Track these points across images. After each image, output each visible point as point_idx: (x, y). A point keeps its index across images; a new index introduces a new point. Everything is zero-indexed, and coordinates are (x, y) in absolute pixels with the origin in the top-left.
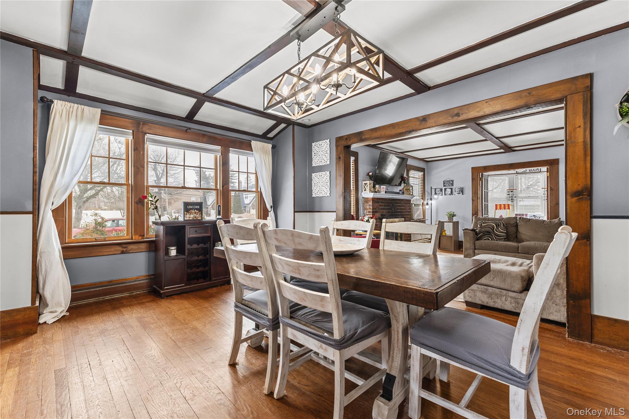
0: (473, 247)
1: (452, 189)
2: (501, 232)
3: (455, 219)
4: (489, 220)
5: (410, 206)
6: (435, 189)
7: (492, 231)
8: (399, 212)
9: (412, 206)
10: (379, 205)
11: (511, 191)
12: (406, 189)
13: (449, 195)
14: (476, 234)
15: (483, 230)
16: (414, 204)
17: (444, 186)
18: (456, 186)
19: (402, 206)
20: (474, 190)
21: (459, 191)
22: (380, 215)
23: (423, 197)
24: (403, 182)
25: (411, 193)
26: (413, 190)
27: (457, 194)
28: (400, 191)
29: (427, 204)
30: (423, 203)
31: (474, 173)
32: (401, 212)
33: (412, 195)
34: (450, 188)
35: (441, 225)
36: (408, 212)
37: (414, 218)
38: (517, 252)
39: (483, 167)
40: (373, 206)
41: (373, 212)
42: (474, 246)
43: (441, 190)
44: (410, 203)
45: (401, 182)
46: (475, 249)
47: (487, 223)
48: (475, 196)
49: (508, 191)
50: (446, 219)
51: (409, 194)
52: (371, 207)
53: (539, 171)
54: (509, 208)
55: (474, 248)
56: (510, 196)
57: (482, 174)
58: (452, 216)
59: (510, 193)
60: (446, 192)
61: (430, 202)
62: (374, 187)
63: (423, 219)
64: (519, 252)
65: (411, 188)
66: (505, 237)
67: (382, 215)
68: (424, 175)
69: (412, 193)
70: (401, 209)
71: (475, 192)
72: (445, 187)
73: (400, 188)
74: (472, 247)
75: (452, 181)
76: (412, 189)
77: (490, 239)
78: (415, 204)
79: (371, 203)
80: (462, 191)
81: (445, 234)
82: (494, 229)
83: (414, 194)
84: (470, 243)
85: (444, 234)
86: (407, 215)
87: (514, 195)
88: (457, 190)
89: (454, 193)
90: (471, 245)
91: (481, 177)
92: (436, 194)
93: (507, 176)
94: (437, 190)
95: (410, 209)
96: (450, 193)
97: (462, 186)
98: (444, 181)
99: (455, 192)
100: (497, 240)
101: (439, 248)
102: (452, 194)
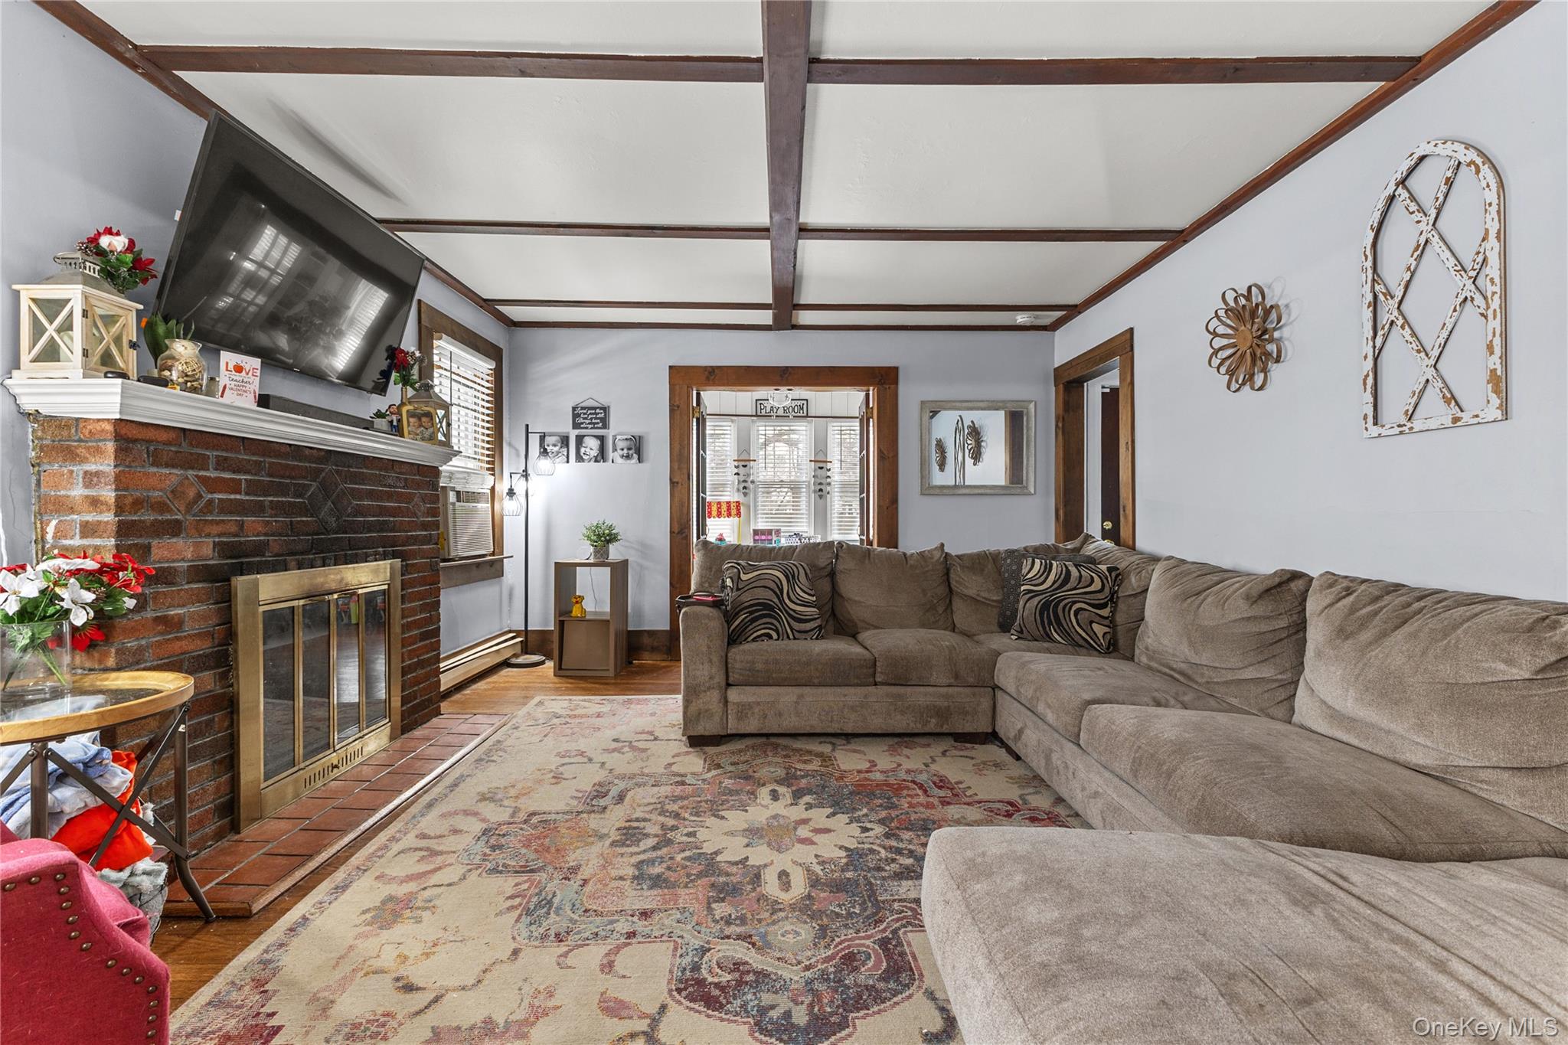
0: (720, 678)
1: (602, 439)
2: (801, 600)
3: (615, 553)
4: (753, 554)
5: (435, 499)
6: (543, 438)
7: (776, 600)
8: (369, 527)
9: (446, 497)
10: (203, 480)
11: (744, 463)
12: (410, 414)
13: (592, 463)
14: (729, 617)
15: (746, 597)
16: (453, 489)
17: (576, 426)
18: (619, 427)
19: (390, 496)
20: (677, 447)
21: (629, 449)
22: (207, 550)
23: (493, 463)
24: (394, 375)
25: (441, 437)
26: (449, 425)
27: (619, 460)
28: (379, 415)
29: (511, 493)
30: (493, 489)
31: (677, 387)
32: (382, 527)
33: (447, 444)
34: (597, 437)
35: (564, 574)
36: (425, 526)
37: (453, 554)
38: (871, 680)
39: (705, 368)
40: (120, 483)
41: (123, 530)
42: (723, 672)
43: (565, 441)
44: (434, 485)
45: (386, 375)
46: (728, 685)
47: (758, 568)
48: (679, 468)
49: (736, 464)
50: (585, 551)
51: (432, 438)
52: (109, 494)
53: (805, 414)
54: (739, 514)
55: (723, 683)
56: (742, 478)
57: (698, 395)
58: (604, 539)
59: (742, 471)
60: (583, 450)
61: (520, 486)
62: (157, 348)
63: (493, 554)
64: (878, 679)
65: (441, 413)
66: (818, 622)
67: (225, 550)
68: (498, 373)
69: (448, 435)
70: (385, 510)
71: (681, 454)
72: (577, 432)
73: (379, 403)
74: (717, 680)
75: (605, 409)
76: (447, 415)
77: (775, 636)
78: (458, 493)
79: (105, 464)
80: (636, 448)
81: (583, 611)
82: (781, 591)
83: (454, 441)
84: (710, 661)
85: (576, 612)
86: (415, 540)
87: (748, 475)
88: (620, 444)
89: (611, 455)
90: (714, 670)
91: (695, 405)
92: (544, 452)
93: (732, 421)
94: (549, 440)
95: (434, 513)
96: (594, 453)
97: (637, 430)
98: (574, 409)
99: (615, 450)
100: (797, 635)
101: (560, 669)
102: (603, 458)
